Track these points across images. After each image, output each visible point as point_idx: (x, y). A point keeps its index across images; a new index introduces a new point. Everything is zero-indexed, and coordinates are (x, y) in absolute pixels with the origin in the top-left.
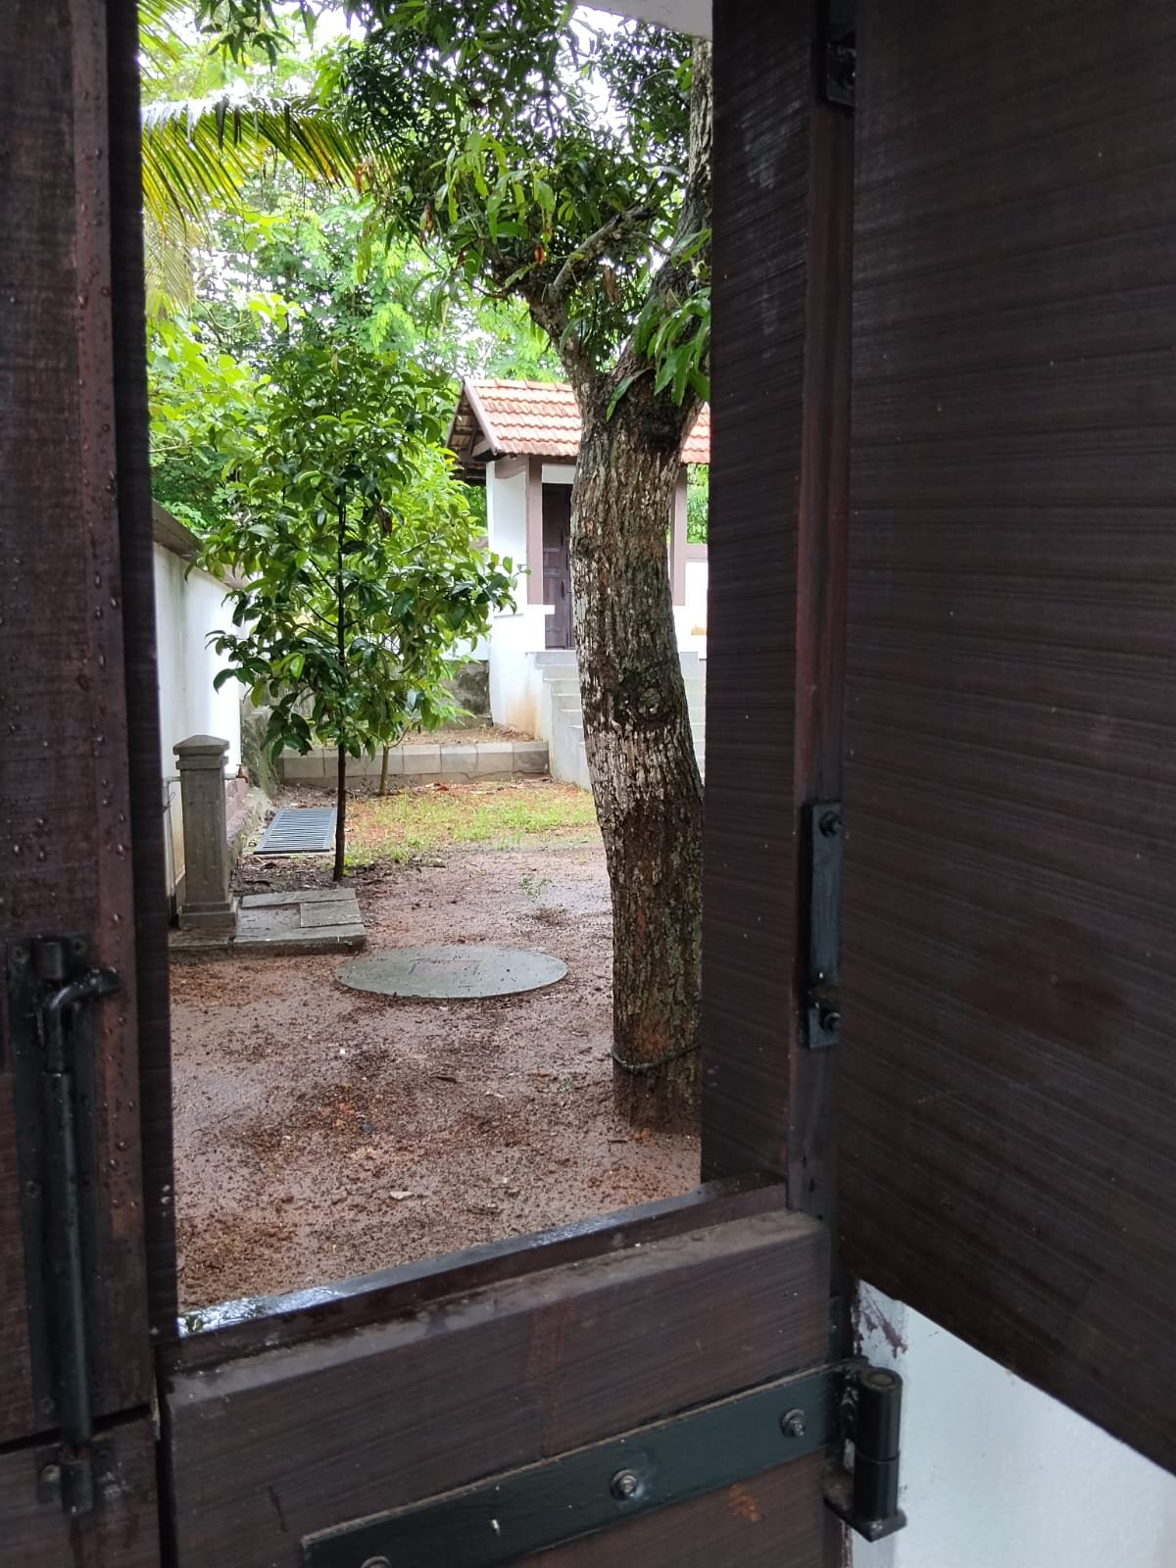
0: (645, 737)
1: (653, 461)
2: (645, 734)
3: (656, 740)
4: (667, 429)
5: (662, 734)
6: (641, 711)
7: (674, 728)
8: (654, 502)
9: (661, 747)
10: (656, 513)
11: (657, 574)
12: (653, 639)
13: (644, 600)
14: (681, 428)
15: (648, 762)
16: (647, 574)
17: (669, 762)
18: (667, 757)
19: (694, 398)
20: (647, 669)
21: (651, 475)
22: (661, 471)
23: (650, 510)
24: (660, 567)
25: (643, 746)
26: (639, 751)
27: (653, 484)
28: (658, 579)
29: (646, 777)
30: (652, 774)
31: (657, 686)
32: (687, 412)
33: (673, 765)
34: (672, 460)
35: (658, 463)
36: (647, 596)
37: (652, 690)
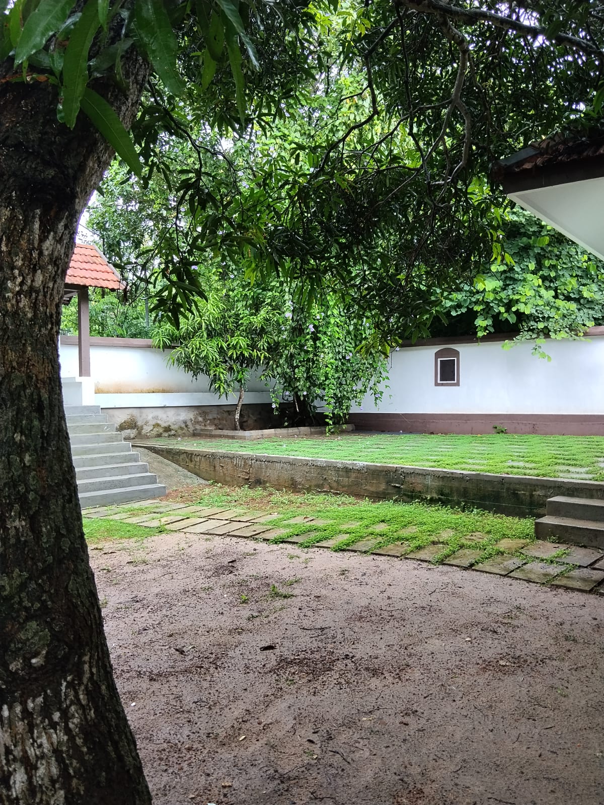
0: (25, 710)
1: (28, 222)
2: (24, 704)
3: (46, 711)
4: (51, 172)
5: (57, 692)
6: (13, 667)
7: (79, 674)
8: (32, 289)
9: (56, 716)
10: (34, 307)
11: (40, 409)
12: (34, 527)
13: (15, 458)
14: (75, 179)
15: (31, 752)
16: (19, 411)
17: (72, 738)
18: (68, 731)
19: (95, 143)
20: (23, 586)
21: (23, 243)
22: (42, 240)
23: (24, 302)
24: (45, 395)
25: (21, 726)
26: (13, 736)
27: (28, 259)
28: (41, 418)
29: (30, 779)
30: (41, 771)
31: (42, 615)
32: (86, 159)
33: (79, 741)
34: (61, 226)
35: (37, 226)
36: (21, 449)
37: (33, 625)
